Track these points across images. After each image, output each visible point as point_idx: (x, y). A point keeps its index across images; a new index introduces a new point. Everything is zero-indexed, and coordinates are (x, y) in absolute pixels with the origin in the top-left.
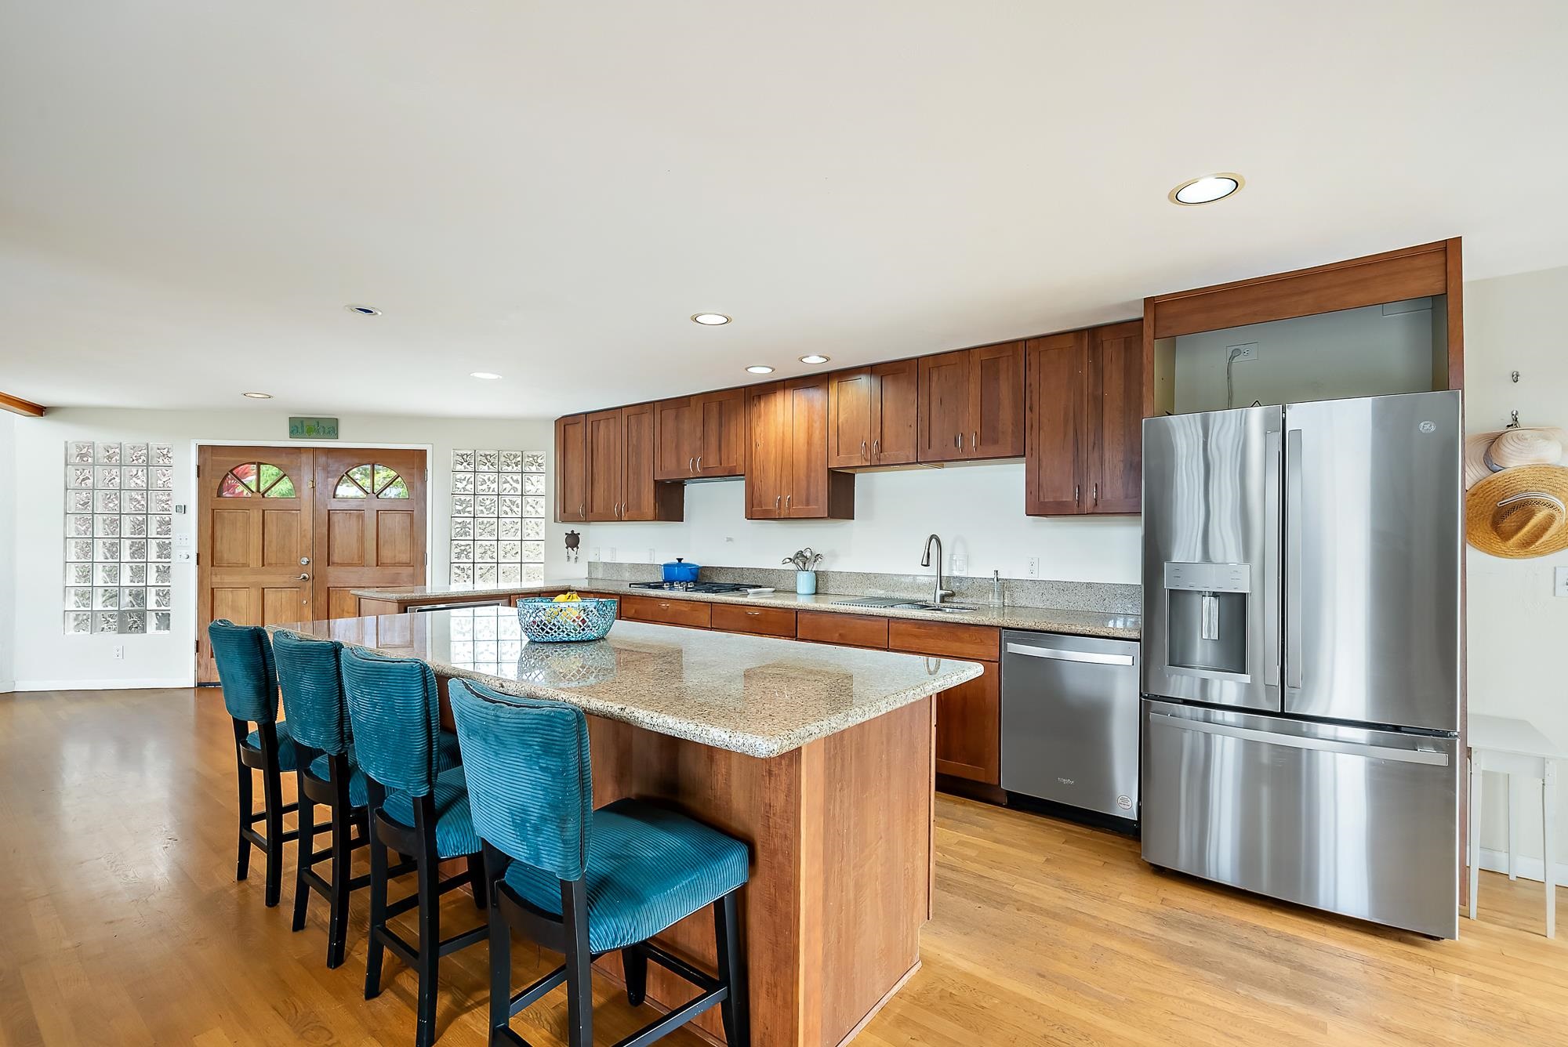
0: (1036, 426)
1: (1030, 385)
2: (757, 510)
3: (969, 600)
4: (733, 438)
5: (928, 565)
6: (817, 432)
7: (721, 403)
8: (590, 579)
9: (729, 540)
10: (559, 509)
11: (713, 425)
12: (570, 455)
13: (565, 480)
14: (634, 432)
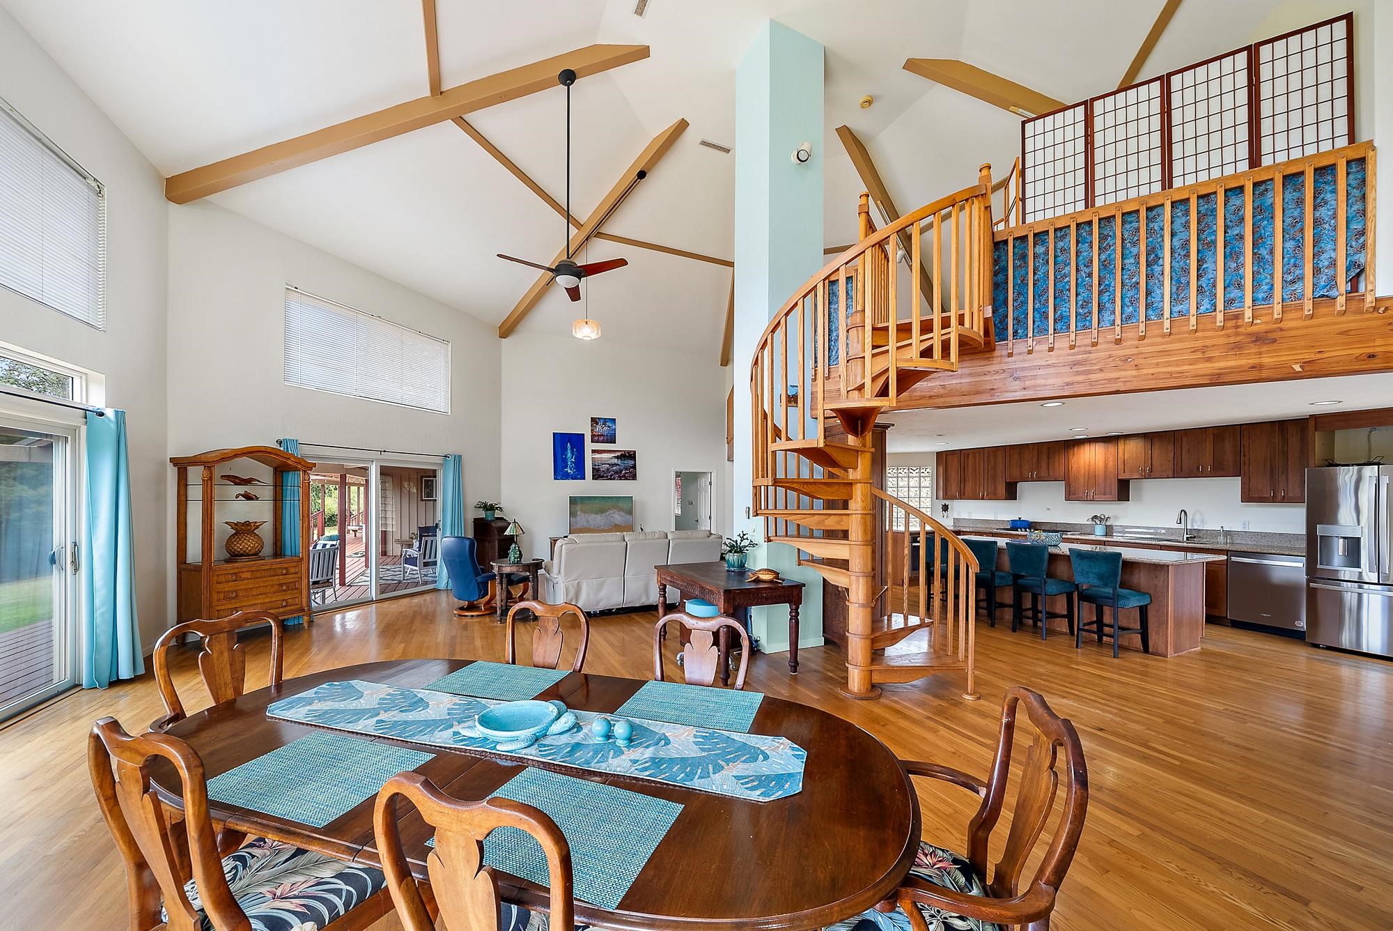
0: (1247, 462)
1: (1244, 445)
2: (1070, 496)
3: (1204, 540)
4: (1057, 464)
5: (1180, 523)
6: (1111, 462)
7: (1049, 448)
8: (954, 526)
9: (1048, 509)
10: (941, 494)
11: (1044, 458)
12: (949, 469)
13: (946, 480)
14: (992, 459)
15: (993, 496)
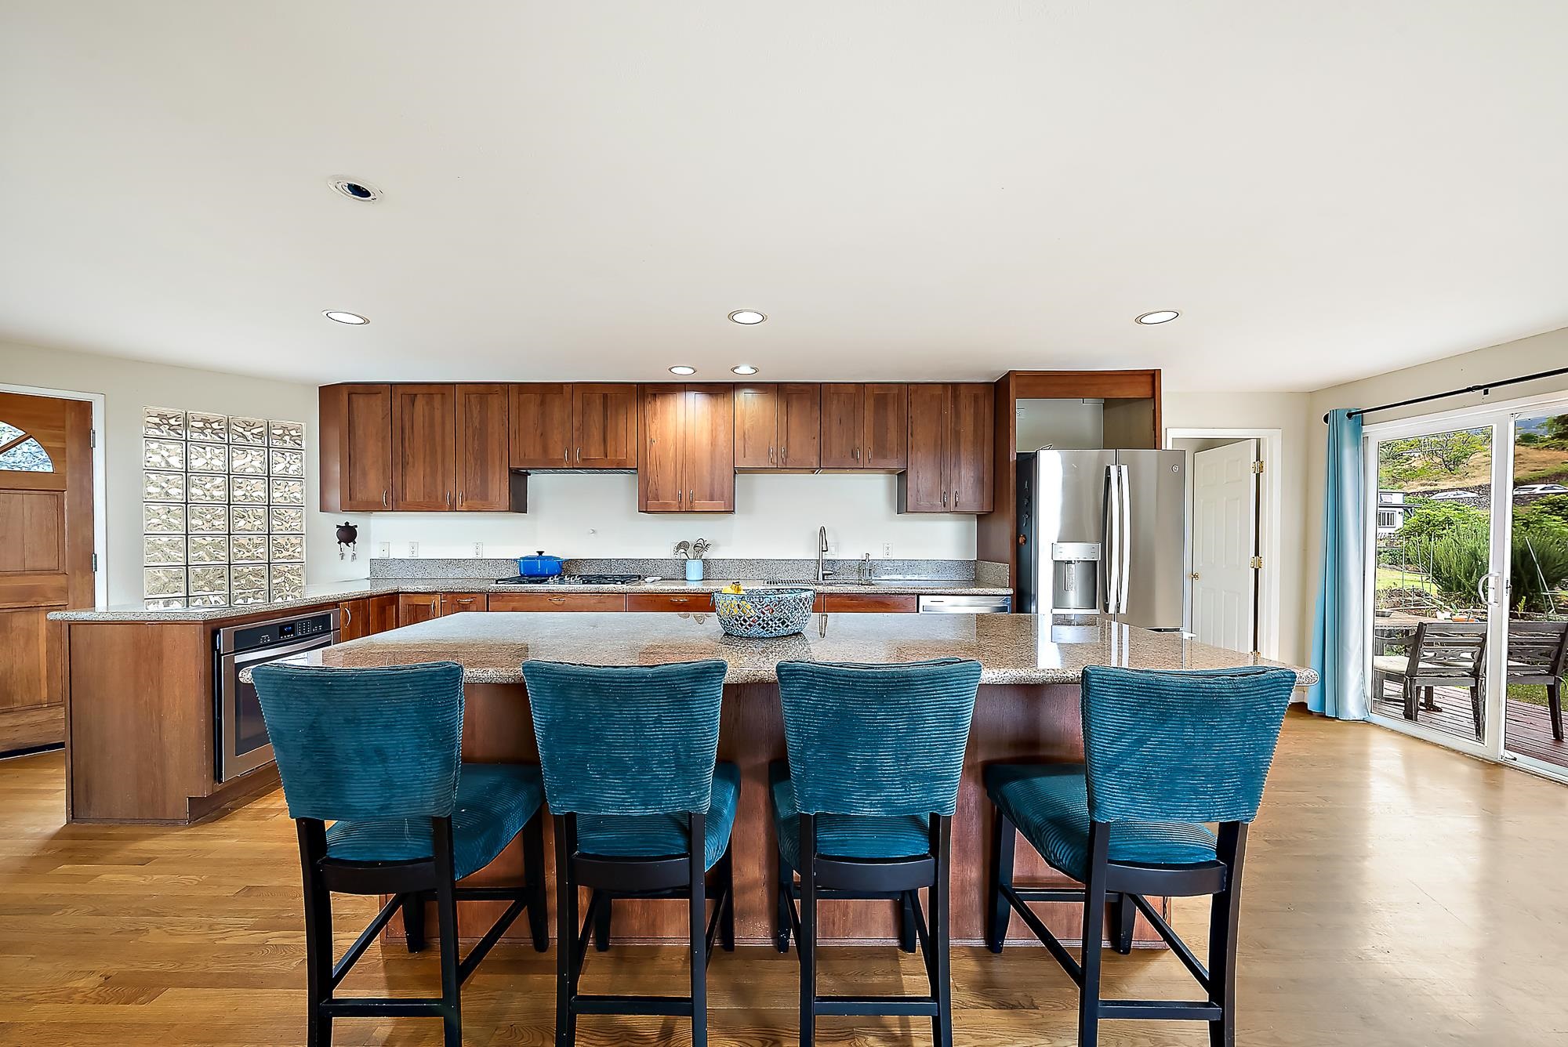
1: (911, 417)
4: (622, 432)
6: (723, 435)
7: (605, 396)
10: (335, 497)
11: (596, 417)
12: (360, 432)
13: (351, 462)
14: (475, 413)
15: (479, 504)
